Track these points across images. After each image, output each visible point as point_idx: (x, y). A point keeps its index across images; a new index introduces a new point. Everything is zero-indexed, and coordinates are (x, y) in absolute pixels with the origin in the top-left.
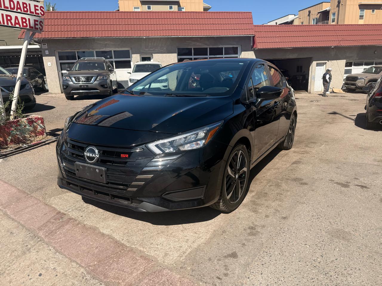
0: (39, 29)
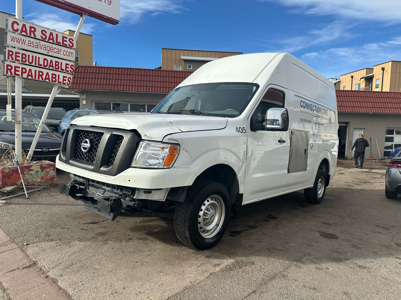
0: (66, 84)
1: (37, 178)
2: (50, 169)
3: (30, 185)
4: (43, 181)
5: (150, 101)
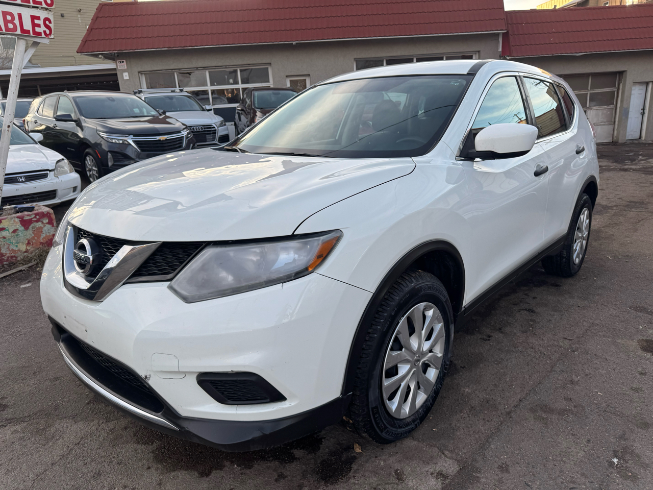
0: (43, 35)
1: (18, 243)
2: (43, 223)
3: (6, 258)
4: (33, 249)
5: (245, 62)
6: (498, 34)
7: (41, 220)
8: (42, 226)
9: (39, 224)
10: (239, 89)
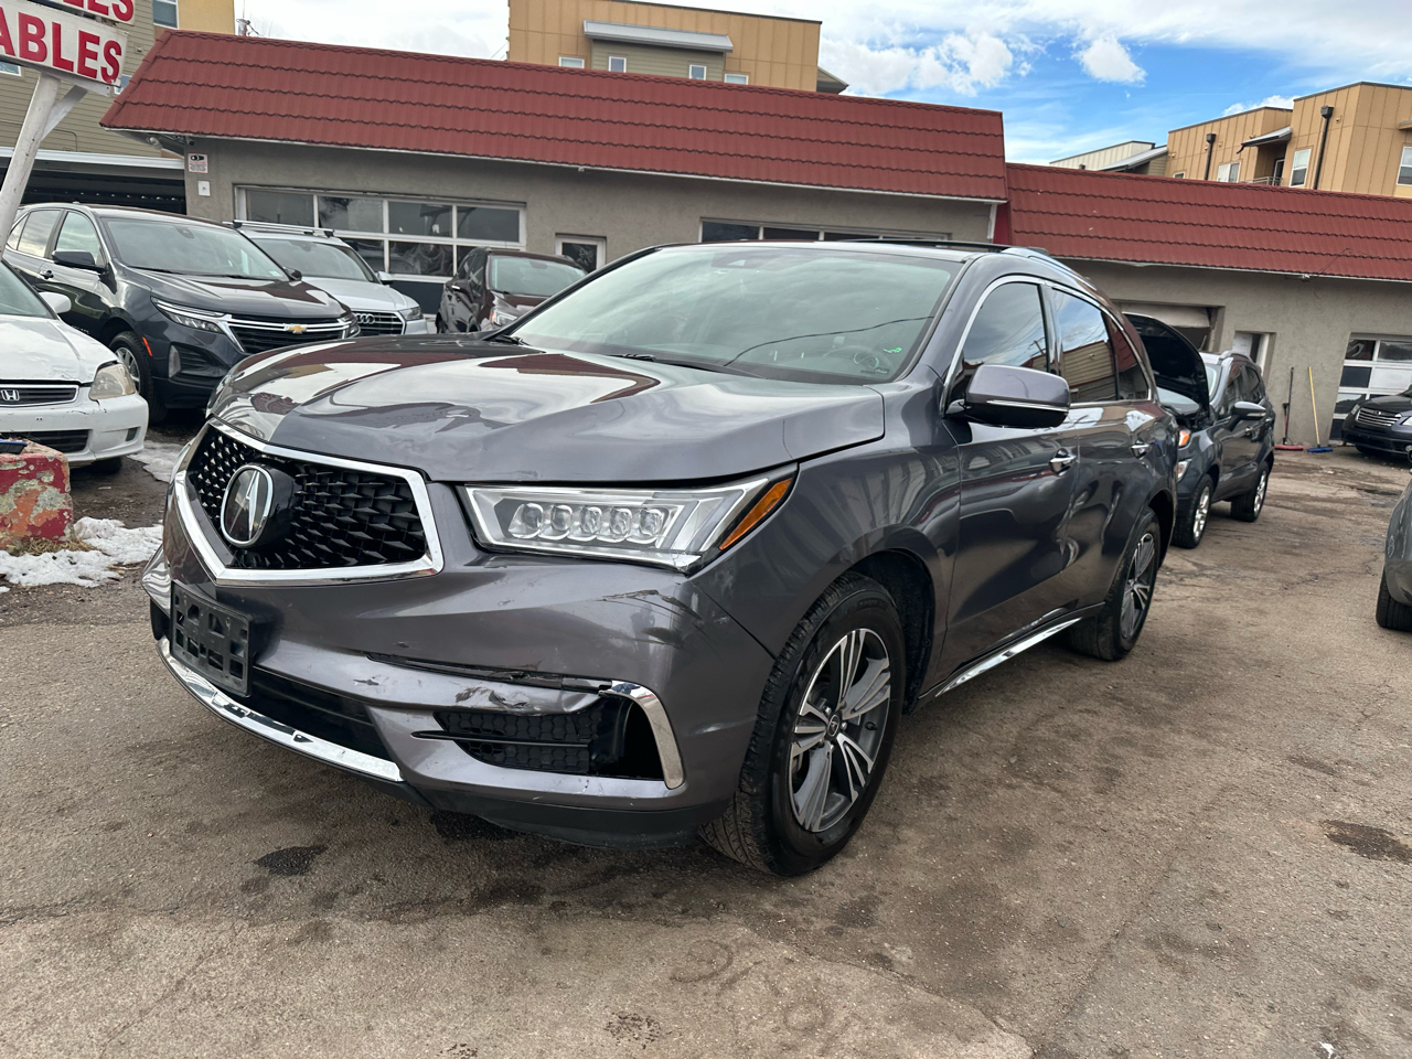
2: (41, 482)
4: (9, 538)
5: (471, 194)
6: (990, 205)
7: (38, 475)
8: (39, 488)
9: (33, 484)
10: (452, 246)
